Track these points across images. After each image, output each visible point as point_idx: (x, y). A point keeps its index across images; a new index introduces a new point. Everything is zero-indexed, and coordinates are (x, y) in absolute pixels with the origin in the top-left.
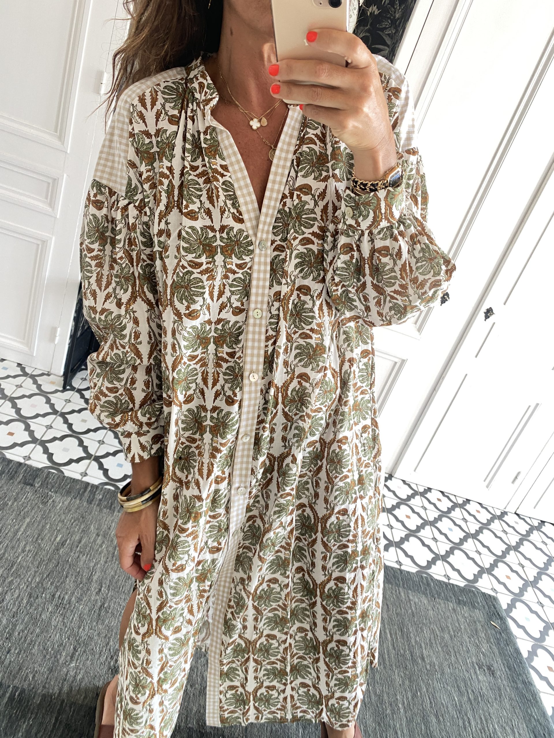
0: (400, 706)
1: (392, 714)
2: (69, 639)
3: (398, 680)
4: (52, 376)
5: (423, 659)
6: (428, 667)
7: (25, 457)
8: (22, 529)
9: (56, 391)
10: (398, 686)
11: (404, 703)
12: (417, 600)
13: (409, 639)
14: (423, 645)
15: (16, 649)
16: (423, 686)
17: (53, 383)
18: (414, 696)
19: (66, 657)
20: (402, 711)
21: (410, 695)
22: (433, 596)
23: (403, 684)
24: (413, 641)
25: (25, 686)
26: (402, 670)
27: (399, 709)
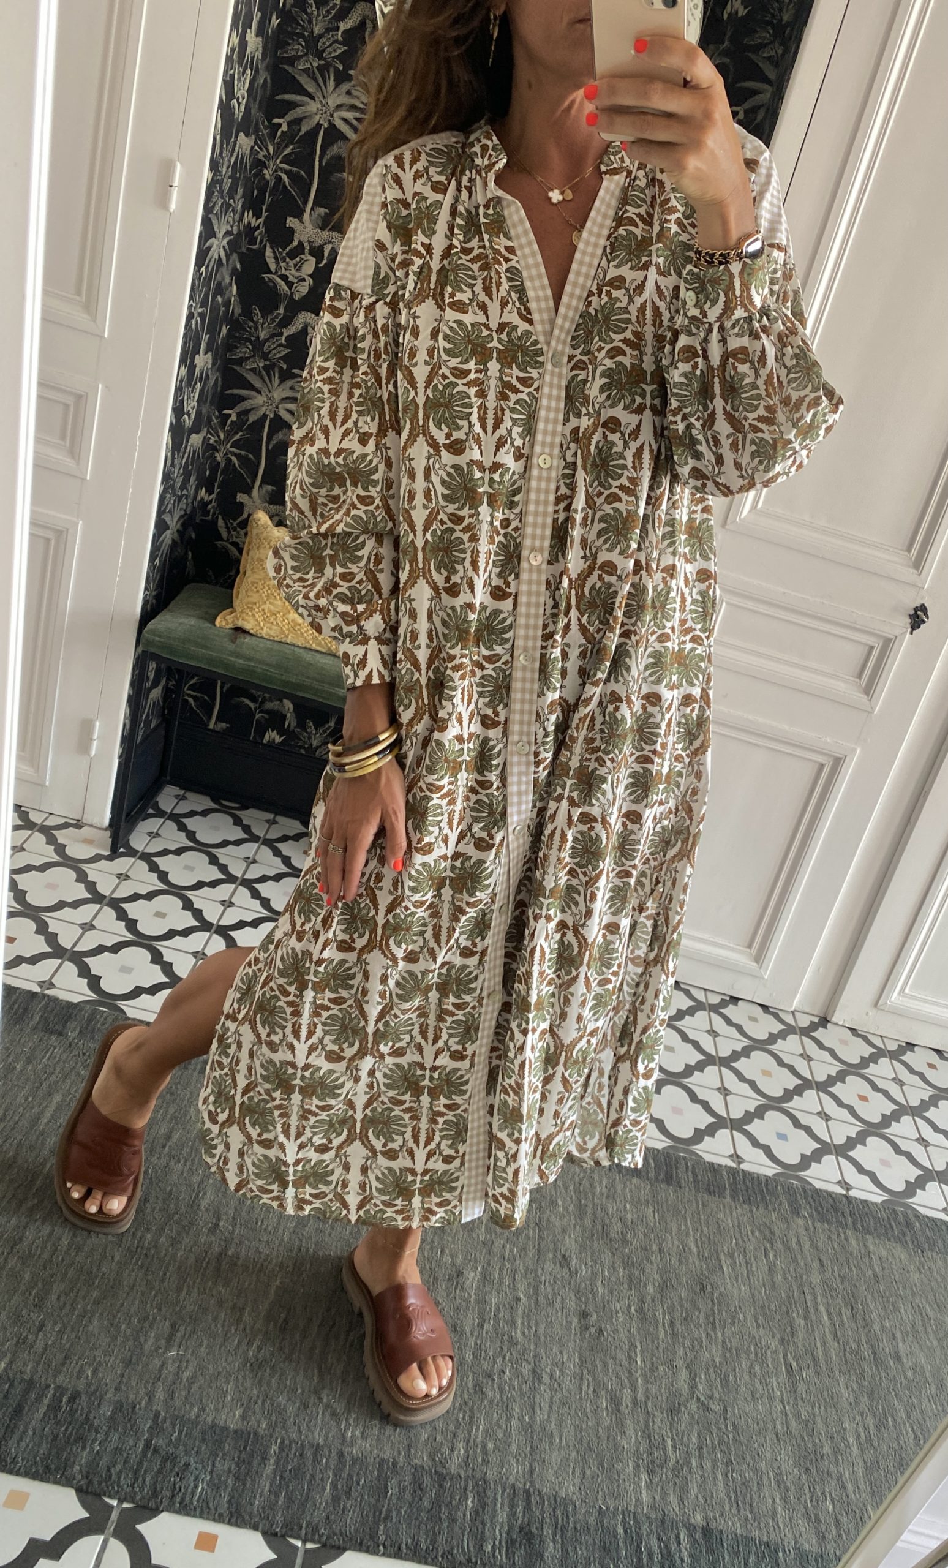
0: (851, 1440)
1: (835, 1453)
2: (160, 1310)
3: (845, 1396)
4: (85, 828)
5: (898, 1358)
6: (910, 1374)
7: (41, 984)
8: (48, 1114)
9: (97, 858)
10: (847, 1405)
11: (859, 1436)
12: (884, 1253)
13: (867, 1324)
14: (898, 1335)
15: (55, 1324)
16: (899, 1407)
17: (89, 842)
18: (881, 1425)
19: (157, 1339)
20: (855, 1449)
21: (870, 1421)
22: (919, 1247)
23: (857, 1403)
24: (876, 1327)
25: (81, 1387)
26: (853, 1378)
27: (848, 1445)
